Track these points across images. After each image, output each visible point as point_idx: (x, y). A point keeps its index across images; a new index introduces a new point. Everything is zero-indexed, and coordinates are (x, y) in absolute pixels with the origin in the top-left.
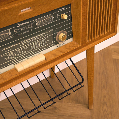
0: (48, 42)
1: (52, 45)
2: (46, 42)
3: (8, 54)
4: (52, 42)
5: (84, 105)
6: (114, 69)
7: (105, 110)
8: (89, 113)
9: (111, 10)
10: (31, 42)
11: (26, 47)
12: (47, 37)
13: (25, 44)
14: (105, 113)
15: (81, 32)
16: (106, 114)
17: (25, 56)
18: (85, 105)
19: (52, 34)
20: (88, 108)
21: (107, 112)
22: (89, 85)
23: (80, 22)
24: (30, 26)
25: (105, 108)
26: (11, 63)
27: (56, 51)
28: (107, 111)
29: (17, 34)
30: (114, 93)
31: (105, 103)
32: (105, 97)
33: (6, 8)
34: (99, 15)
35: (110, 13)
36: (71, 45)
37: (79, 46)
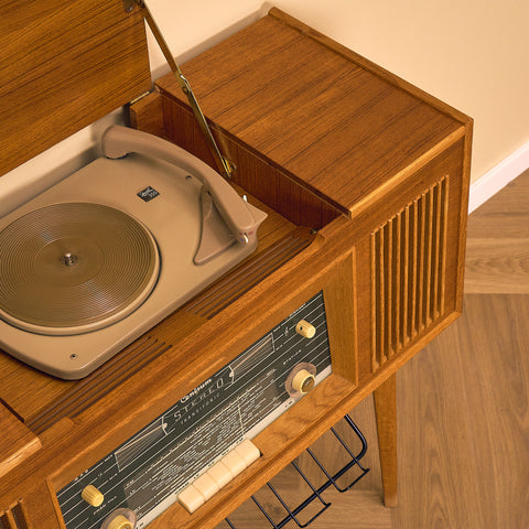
0: (263, 405)
1: (276, 405)
2: (258, 406)
3: (161, 474)
4: (275, 399)
5: (368, 492)
6: (460, 339)
7: (438, 504)
8: (388, 521)
9: (440, 264)
10: (218, 422)
11: (204, 440)
12: (261, 393)
13: (204, 433)
14: (438, 514)
15: (356, 354)
16: (441, 520)
17: (204, 461)
18: (373, 492)
19: (273, 381)
20: (383, 503)
21: (442, 510)
22: (383, 448)
23: (352, 333)
24: (215, 387)
25: (437, 495)
26: (166, 493)
27: (287, 419)
28: (443, 506)
29: (182, 419)
30: (463, 437)
31: (435, 478)
32: (433, 454)
33: (160, 396)
34: (406, 294)
35: (440, 269)
36: (329, 390)
37: (352, 388)
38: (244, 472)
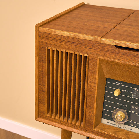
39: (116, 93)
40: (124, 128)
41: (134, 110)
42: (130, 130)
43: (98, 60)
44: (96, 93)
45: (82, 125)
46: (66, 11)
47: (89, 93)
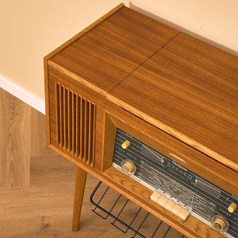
2: (201, 208)
4: (209, 216)
10: (182, 190)
11: (174, 188)
12: (205, 206)
13: (175, 185)
24: (187, 176)
29: (170, 168)
38: (174, 215)
39: (124, 146)
40: (133, 178)
41: (143, 164)
42: (138, 181)
43: (105, 114)
44: (103, 141)
45: (91, 165)
46: (91, 26)
47: (97, 139)
